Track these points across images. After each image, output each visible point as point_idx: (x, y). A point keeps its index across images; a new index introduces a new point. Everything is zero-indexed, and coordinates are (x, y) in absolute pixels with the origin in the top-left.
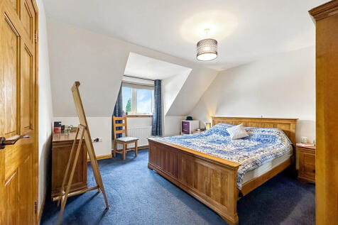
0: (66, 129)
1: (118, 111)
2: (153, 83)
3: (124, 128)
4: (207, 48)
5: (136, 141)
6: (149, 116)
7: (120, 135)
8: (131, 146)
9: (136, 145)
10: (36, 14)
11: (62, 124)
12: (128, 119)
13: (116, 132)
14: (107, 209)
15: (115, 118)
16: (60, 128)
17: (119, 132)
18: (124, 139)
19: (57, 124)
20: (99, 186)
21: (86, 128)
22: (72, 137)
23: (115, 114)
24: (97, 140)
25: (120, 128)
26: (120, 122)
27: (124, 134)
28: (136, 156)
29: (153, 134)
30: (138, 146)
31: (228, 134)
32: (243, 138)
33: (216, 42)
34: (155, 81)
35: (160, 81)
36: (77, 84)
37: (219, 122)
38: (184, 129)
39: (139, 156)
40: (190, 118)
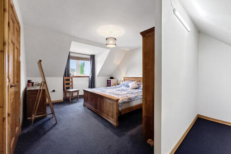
0: (34, 84)
1: (67, 74)
2: (89, 57)
3: (71, 84)
4: (111, 42)
5: (78, 91)
6: (87, 77)
7: (68, 88)
8: (75, 94)
9: (78, 94)
10: (20, 29)
11: (32, 82)
12: (73, 78)
13: (66, 86)
14: (56, 124)
15: (65, 78)
16: (31, 84)
17: (68, 86)
18: (71, 90)
19: (29, 81)
20: (53, 113)
21: (45, 83)
22: (38, 88)
23: (65, 75)
24: (54, 91)
25: (68, 84)
26: (68, 80)
27: (71, 87)
28: (78, 100)
29: (89, 88)
30: (79, 94)
31: (129, 87)
32: (136, 89)
33: (116, 39)
34: (91, 56)
35: (94, 56)
36: (40, 61)
37: (127, 80)
38: (109, 84)
39: (80, 100)
40: (112, 78)
